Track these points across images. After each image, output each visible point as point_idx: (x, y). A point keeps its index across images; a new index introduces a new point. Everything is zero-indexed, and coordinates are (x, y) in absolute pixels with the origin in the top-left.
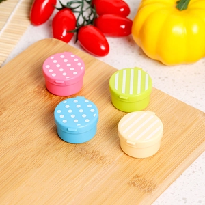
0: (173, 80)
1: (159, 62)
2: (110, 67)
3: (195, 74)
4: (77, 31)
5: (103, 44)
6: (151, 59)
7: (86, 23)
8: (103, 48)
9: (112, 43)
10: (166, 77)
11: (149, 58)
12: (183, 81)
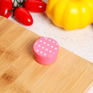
0: (71, 40)
1: (62, 28)
2: (34, 33)
3: (84, 35)
4: (14, 11)
5: (29, 19)
6: (58, 27)
7: (19, 5)
8: (29, 21)
9: (35, 16)
10: (67, 38)
11: (56, 26)
12: (77, 40)
